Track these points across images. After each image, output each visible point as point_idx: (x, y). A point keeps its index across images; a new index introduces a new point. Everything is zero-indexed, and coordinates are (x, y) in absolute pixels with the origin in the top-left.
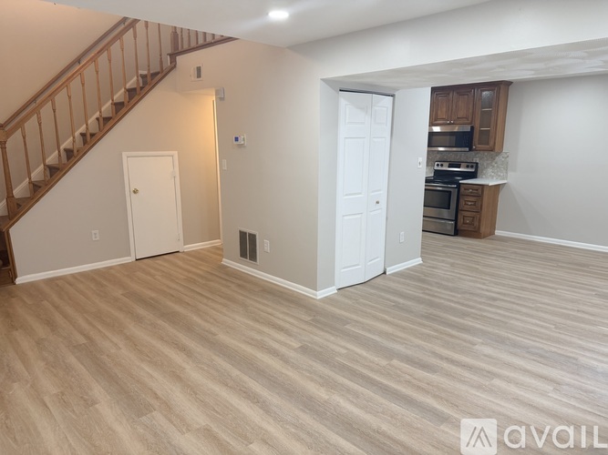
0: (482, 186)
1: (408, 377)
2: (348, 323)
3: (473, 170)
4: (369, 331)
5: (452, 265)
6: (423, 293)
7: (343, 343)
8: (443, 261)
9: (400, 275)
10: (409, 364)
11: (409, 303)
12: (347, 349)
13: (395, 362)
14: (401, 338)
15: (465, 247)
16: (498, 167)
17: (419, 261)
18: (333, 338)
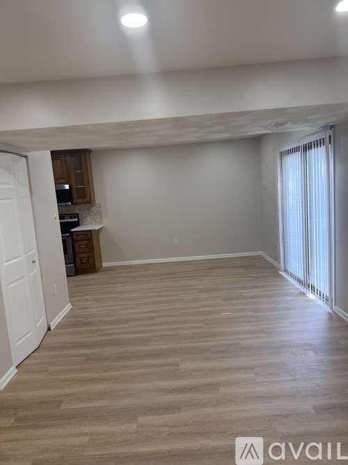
0: (90, 231)
1: (166, 429)
2: (61, 402)
3: (76, 220)
4: (89, 399)
5: (96, 300)
6: (99, 335)
7: (77, 430)
8: (87, 300)
9: (61, 325)
10: (153, 415)
11: (97, 350)
12: (86, 434)
13: (142, 420)
14: (122, 390)
15: (92, 282)
16: (94, 215)
17: (69, 306)
18: (60, 431)
